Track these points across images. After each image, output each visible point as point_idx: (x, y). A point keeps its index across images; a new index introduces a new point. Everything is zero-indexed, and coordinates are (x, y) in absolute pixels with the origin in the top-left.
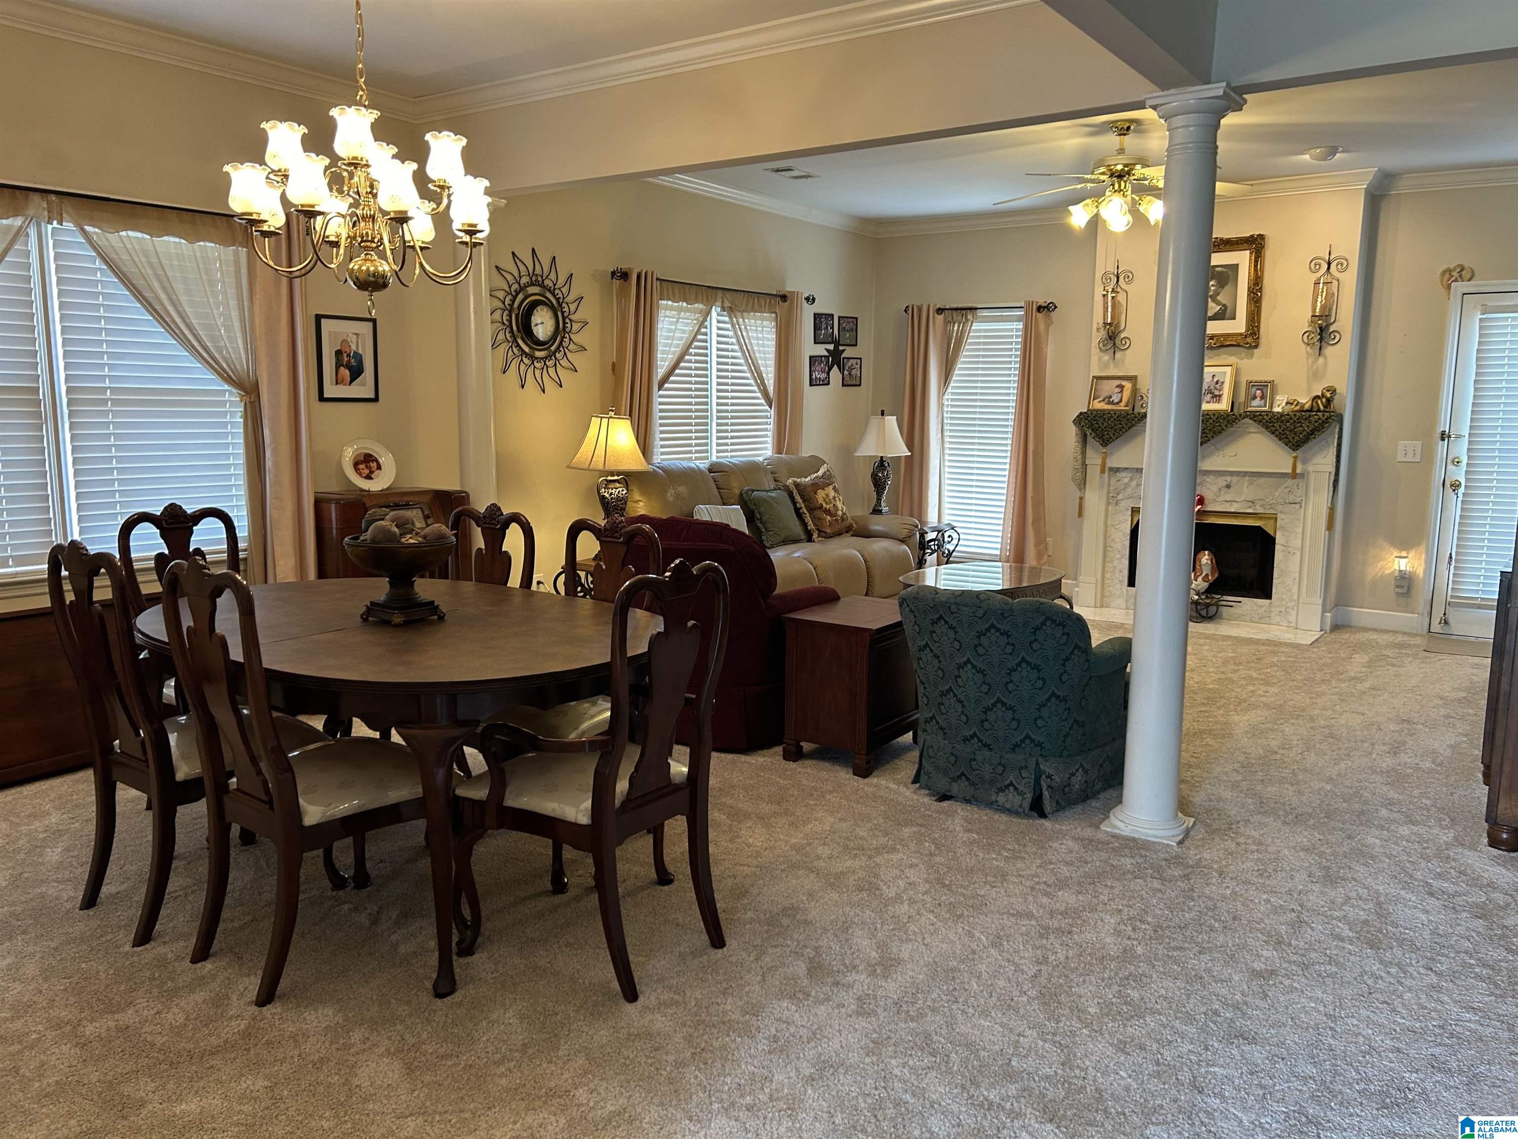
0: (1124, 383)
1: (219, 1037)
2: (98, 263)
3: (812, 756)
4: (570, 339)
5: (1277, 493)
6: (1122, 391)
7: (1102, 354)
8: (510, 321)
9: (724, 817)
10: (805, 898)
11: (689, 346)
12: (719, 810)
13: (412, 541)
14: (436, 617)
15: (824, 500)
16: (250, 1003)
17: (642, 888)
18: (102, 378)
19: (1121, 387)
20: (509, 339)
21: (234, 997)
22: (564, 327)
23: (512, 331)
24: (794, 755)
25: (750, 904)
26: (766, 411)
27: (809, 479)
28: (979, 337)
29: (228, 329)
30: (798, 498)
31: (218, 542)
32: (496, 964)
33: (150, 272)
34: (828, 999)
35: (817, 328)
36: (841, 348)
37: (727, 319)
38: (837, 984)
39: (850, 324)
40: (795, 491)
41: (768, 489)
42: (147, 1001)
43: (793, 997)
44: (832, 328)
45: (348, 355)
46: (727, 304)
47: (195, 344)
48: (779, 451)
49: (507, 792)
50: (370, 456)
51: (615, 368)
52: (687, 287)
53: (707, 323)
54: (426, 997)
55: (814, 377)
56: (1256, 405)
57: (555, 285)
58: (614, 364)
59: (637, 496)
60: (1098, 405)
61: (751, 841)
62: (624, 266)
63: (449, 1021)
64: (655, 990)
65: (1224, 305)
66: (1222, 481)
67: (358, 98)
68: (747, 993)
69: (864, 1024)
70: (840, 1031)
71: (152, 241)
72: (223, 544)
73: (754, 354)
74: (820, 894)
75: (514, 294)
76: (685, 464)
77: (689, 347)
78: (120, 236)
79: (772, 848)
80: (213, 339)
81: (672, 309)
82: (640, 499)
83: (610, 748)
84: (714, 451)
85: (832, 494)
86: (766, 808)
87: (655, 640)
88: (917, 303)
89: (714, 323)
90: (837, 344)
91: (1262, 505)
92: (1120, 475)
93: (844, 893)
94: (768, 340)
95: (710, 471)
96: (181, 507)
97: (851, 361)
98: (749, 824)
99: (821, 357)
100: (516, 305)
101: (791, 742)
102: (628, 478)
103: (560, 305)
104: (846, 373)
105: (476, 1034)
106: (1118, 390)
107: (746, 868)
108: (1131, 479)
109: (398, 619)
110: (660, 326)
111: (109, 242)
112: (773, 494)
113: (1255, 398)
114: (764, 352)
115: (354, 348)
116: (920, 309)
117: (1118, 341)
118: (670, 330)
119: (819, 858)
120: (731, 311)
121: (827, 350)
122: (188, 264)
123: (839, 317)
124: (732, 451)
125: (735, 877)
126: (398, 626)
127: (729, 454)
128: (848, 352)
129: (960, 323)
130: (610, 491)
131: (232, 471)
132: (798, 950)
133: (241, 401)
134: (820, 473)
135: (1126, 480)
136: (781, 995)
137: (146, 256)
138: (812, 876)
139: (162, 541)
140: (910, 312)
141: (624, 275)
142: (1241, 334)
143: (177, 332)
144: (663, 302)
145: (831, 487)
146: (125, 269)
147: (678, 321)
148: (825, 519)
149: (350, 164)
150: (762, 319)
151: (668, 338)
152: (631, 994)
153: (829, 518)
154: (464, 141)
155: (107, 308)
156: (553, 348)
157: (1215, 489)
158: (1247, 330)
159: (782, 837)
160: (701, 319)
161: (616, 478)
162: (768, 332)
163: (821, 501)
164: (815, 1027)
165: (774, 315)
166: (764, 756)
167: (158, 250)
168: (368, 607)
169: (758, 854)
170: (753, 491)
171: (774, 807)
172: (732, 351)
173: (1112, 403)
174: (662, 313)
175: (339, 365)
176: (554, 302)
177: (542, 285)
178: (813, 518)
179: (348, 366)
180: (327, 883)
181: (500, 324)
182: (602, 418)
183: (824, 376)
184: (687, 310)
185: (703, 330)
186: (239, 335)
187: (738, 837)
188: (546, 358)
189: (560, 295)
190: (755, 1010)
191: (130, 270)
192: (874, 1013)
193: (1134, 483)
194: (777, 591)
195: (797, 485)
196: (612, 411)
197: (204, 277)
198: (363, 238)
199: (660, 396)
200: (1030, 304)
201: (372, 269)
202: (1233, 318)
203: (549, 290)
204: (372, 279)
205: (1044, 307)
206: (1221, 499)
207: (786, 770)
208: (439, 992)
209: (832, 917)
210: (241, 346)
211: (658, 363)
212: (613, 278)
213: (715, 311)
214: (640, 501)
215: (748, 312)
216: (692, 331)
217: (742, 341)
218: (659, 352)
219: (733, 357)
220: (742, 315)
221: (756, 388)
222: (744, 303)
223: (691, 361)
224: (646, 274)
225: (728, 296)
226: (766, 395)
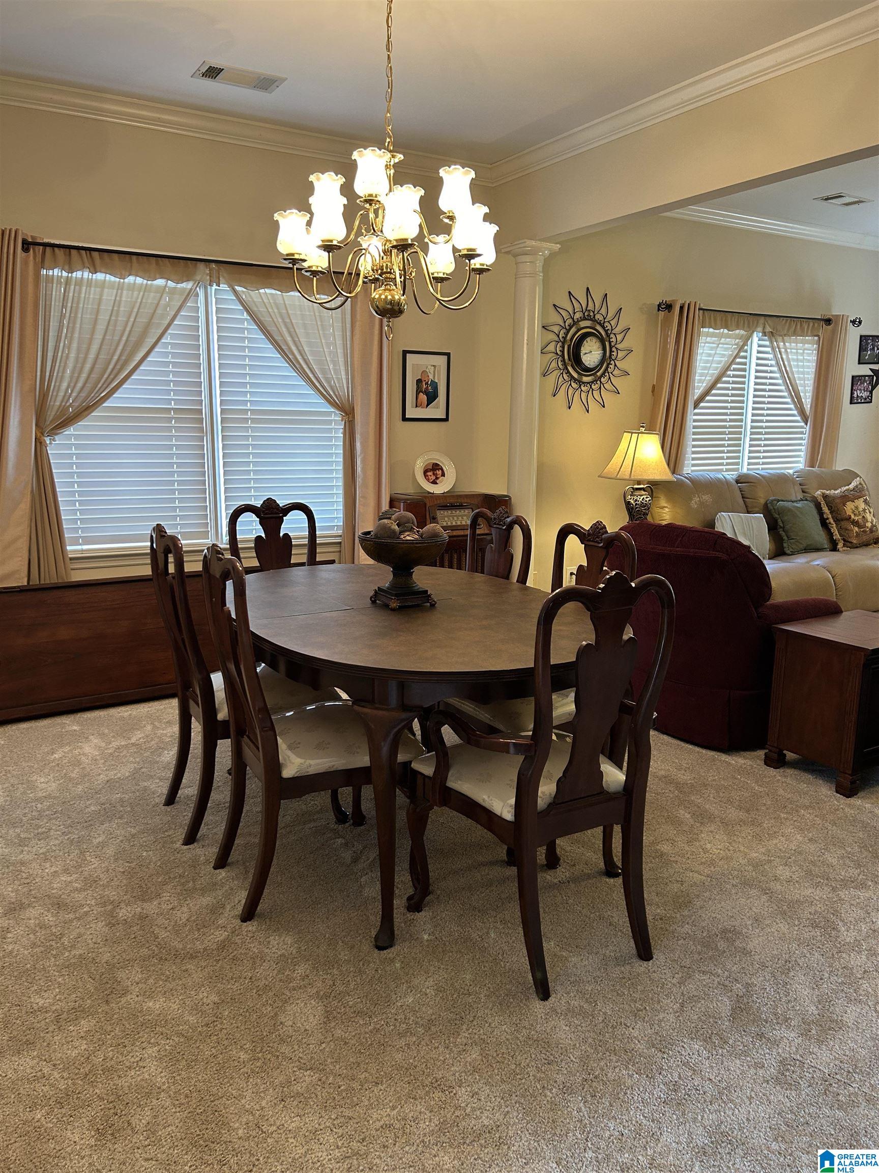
1: (202, 943)
2: (245, 315)
3: (794, 765)
4: (615, 365)
8: (563, 352)
9: (688, 816)
10: (749, 923)
12: (685, 807)
13: (408, 538)
14: (429, 604)
15: (853, 512)
16: (234, 917)
17: (589, 877)
18: (245, 402)
20: (561, 366)
21: (228, 907)
22: (611, 355)
23: (564, 360)
24: (776, 761)
25: (690, 917)
26: (802, 427)
27: (839, 491)
29: (335, 363)
30: (825, 509)
31: (301, 529)
32: (436, 926)
33: (280, 320)
34: (746, 1053)
37: (767, 343)
38: (761, 1036)
40: (823, 502)
41: (794, 499)
42: (170, 896)
43: (707, 1040)
45: (427, 384)
46: (768, 329)
47: (311, 375)
48: (811, 464)
49: (450, 774)
50: (437, 465)
51: (655, 390)
52: (729, 315)
53: (747, 348)
54: (367, 946)
55: (855, 395)
57: (604, 319)
58: (654, 386)
59: (663, 502)
61: (709, 846)
62: (668, 299)
63: (376, 977)
64: (568, 993)
67: (386, 144)
68: (660, 1021)
69: (781, 1097)
70: (750, 1098)
71: (282, 295)
72: (305, 531)
73: (793, 374)
74: (768, 922)
75: (568, 328)
76: (712, 475)
77: (728, 369)
78: (259, 292)
79: (728, 859)
80: (324, 372)
81: (713, 335)
82: (666, 505)
83: (533, 754)
84: (746, 464)
85: (862, 506)
86: (733, 814)
87: (583, 652)
89: (755, 348)
93: (795, 925)
94: (809, 361)
95: (737, 482)
96: (275, 501)
98: (712, 828)
99: (865, 376)
100: (569, 337)
101: (774, 749)
102: (653, 487)
103: (608, 335)
105: (394, 997)
107: (696, 875)
109: (394, 604)
110: (700, 351)
111: (252, 298)
112: (799, 505)
114: (803, 373)
115: (431, 377)
118: (709, 355)
119: (776, 879)
120: (772, 335)
121: (872, 370)
122: (308, 313)
124: (763, 464)
125: (682, 883)
126: (393, 610)
127: (760, 467)
130: (635, 498)
131: (334, 475)
132: (727, 983)
133: (342, 420)
134: (851, 486)
136: (694, 1034)
137: (278, 309)
138: (764, 898)
139: (261, 527)
141: (668, 307)
143: (297, 366)
144: (704, 330)
145: (862, 500)
146: (262, 319)
147: (718, 347)
148: (852, 530)
149: (366, 201)
150: (804, 343)
151: (707, 362)
152: (543, 991)
153: (856, 529)
154: (472, 174)
155: (251, 349)
156: (599, 374)
159: (742, 848)
160: (741, 344)
161: (642, 486)
162: (809, 354)
163: (849, 512)
164: (724, 1085)
165: (816, 338)
166: (745, 758)
167: (286, 303)
168: (376, 591)
169: (712, 863)
170: (778, 501)
171: (742, 815)
172: (771, 372)
174: (702, 339)
175: (419, 391)
176: (603, 333)
177: (593, 320)
178: (841, 529)
179: (426, 393)
180: (331, 816)
181: (553, 355)
182: (632, 433)
183: (866, 394)
184: (728, 336)
185: (742, 354)
186: (342, 368)
187: (697, 840)
188: (592, 382)
189: (609, 327)
190: (662, 1044)
191: (266, 319)
192: (797, 1086)
194: (771, 602)
195: (825, 497)
196: (643, 427)
197: (319, 323)
198: (383, 270)
199: (696, 414)
201: (389, 297)
203: (600, 324)
204: (389, 306)
207: (765, 777)
208: (379, 944)
209: (775, 952)
210: (344, 377)
211: (696, 384)
212: (659, 310)
213: (755, 338)
214: (665, 507)
215: (789, 336)
216: (732, 355)
217: (782, 363)
218: (697, 375)
219: (771, 378)
220: (783, 339)
221: (792, 406)
222: (786, 328)
223: (728, 382)
224: (689, 305)
225: (769, 322)
226: (802, 412)
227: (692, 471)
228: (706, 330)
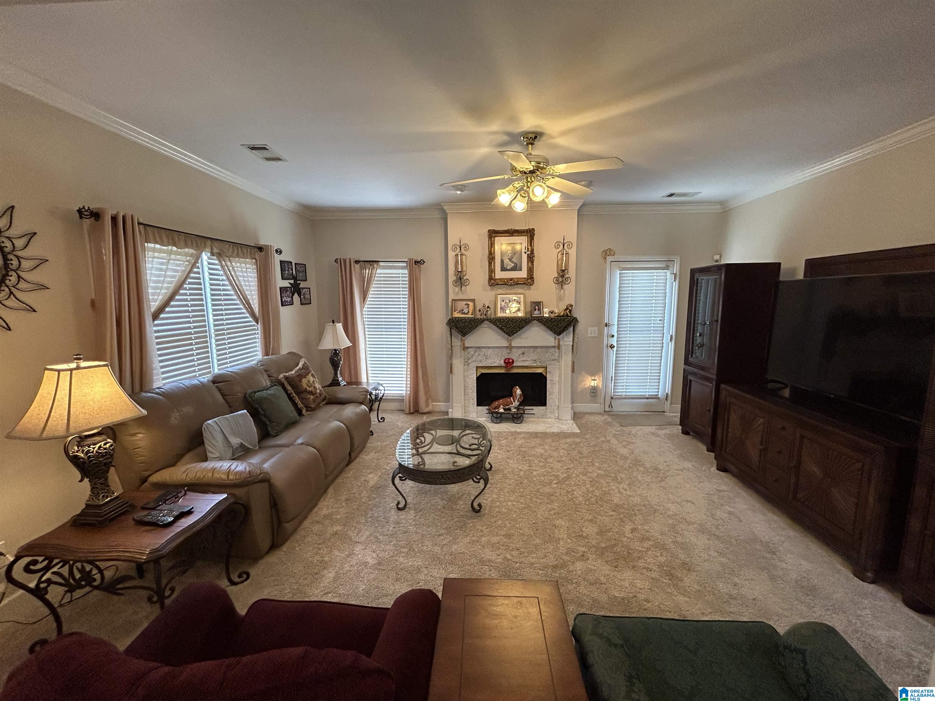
0: (469, 303)
4: (19, 277)
5: (546, 356)
6: (468, 307)
7: (455, 288)
11: (184, 282)
15: (308, 385)
19: (468, 305)
22: (6, 264)
26: (254, 326)
27: (293, 372)
28: (381, 277)
30: (289, 388)
35: (282, 270)
36: (298, 282)
37: (217, 262)
39: (302, 268)
40: (286, 383)
41: (266, 387)
44: (292, 270)
46: (216, 250)
48: (267, 354)
51: (95, 305)
52: (175, 234)
53: (199, 265)
55: (283, 300)
56: (536, 313)
58: (93, 303)
60: (456, 315)
62: (94, 206)
65: (516, 264)
66: (520, 351)
73: (242, 287)
76: (188, 383)
81: (160, 251)
84: (216, 366)
85: (312, 379)
88: (343, 257)
89: (206, 265)
90: (295, 278)
91: (540, 362)
92: (469, 350)
94: (251, 277)
95: (214, 382)
97: (305, 290)
99: (287, 287)
104: (302, 297)
106: (466, 306)
108: (475, 352)
110: (148, 265)
112: (271, 391)
113: (535, 310)
114: (249, 286)
116: (345, 261)
117: (462, 280)
118: (160, 270)
120: (220, 256)
121: (290, 283)
123: (295, 264)
124: (231, 362)
127: (229, 366)
128: (302, 285)
129: (369, 269)
130: (86, 449)
134: (300, 365)
135: (473, 353)
140: (339, 261)
141: (96, 215)
142: (525, 278)
144: (149, 245)
145: (310, 375)
147: (168, 262)
148: (310, 398)
150: (246, 263)
151: (158, 276)
153: (312, 397)
157: (517, 355)
158: (528, 276)
160: (193, 261)
161: (95, 431)
162: (251, 272)
163: (305, 386)
165: (254, 261)
170: (255, 392)
172: (223, 285)
173: (464, 313)
174: (149, 254)
178: (302, 399)
182: (60, 371)
183: (289, 299)
184: (178, 254)
185: (195, 270)
193: (477, 354)
195: (286, 378)
199: (156, 325)
200: (410, 260)
202: (521, 270)
205: (418, 262)
206: (520, 360)
211: (150, 297)
212: (81, 217)
213: (205, 256)
214: (137, 433)
215: (233, 257)
216: (184, 271)
217: (231, 278)
218: (150, 288)
219: (224, 290)
220: (229, 259)
221: (244, 311)
222: (231, 251)
223: (186, 294)
224: (124, 218)
225: (215, 244)
226: (253, 315)
227: (164, 385)
228: (151, 245)
